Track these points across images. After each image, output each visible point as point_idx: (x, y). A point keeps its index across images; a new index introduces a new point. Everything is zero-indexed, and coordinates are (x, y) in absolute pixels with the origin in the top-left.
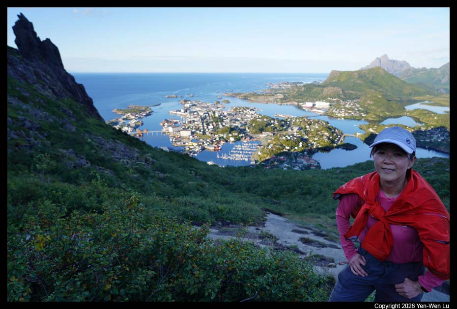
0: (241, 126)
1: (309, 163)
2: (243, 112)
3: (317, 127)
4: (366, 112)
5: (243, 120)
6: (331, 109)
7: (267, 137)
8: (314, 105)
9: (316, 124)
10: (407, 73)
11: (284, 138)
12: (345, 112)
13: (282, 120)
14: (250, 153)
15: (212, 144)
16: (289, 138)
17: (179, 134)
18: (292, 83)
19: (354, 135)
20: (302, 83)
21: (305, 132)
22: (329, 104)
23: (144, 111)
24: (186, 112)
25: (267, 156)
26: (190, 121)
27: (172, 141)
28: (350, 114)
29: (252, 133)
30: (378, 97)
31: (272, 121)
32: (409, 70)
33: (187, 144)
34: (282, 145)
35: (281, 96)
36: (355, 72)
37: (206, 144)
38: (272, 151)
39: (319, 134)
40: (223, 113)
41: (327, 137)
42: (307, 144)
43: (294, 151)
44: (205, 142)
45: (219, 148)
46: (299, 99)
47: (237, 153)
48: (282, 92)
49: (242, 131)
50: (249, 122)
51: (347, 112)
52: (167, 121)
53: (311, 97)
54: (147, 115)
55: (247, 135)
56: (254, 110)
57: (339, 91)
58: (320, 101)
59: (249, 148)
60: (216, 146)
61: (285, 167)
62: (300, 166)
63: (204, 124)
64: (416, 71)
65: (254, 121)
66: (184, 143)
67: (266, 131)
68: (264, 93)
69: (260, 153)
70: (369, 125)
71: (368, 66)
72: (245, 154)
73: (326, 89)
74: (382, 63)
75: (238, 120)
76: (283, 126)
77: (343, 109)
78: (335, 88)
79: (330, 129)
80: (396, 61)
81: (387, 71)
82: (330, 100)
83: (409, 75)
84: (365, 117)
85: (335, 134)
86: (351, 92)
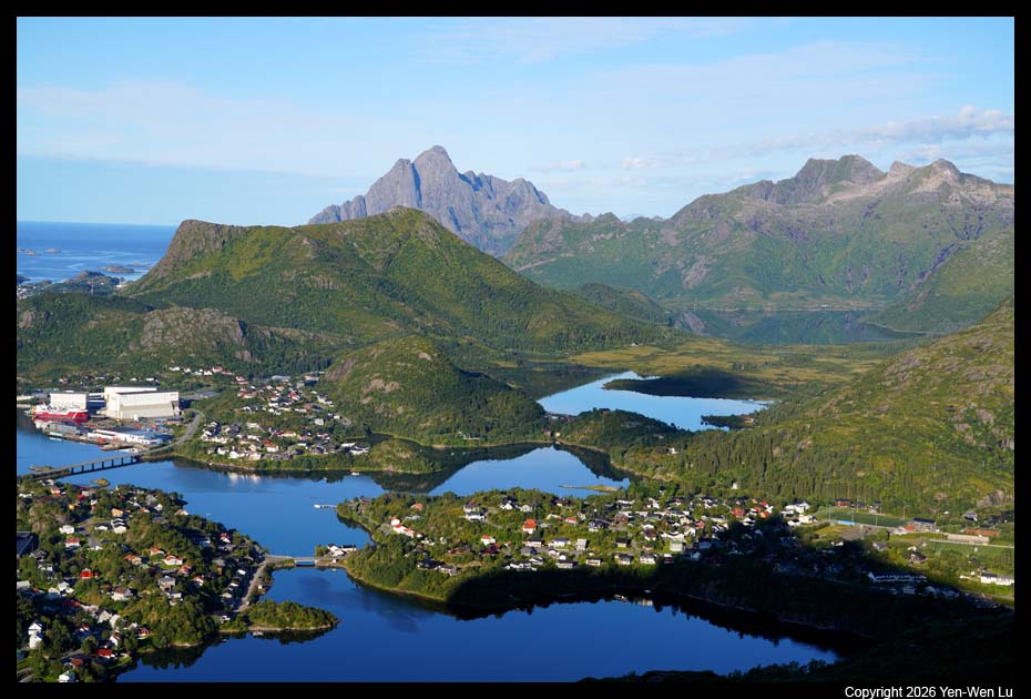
3: (121, 530)
4: (369, 432)
6: (191, 428)
8: (94, 407)
9: (116, 513)
10: (539, 240)
12: (266, 438)
19: (317, 561)
22: (175, 396)
28: (291, 450)
30: (415, 359)
36: (298, 230)
39: (132, 567)
41: (179, 579)
42: (72, 627)
51: (275, 441)
53: (78, 360)
57: (225, 330)
58: (124, 382)
70: (387, 501)
71: (361, 200)
73: (154, 321)
74: (423, 187)
77: (252, 425)
78: (207, 314)
79: (195, 536)
80: (489, 179)
81: (451, 227)
82: (180, 378)
83: (548, 247)
84: (366, 459)
85: (220, 562)
86: (289, 333)
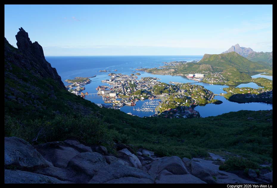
0: (148, 90)
1: (192, 113)
2: (149, 81)
3: (197, 90)
4: (227, 80)
5: (149, 86)
6: (205, 79)
7: (165, 97)
8: (194, 76)
9: (196, 88)
10: (251, 55)
11: (176, 97)
13: (174, 86)
14: (154, 107)
15: (130, 101)
16: (179, 97)
17: (108, 95)
18: (179, 62)
19: (220, 95)
20: (186, 62)
21: (189, 93)
22: (203, 75)
23: (85, 81)
24: (113, 81)
25: (165, 109)
26: (115, 87)
27: (104, 100)
28: (217, 81)
29: (155, 94)
30: (234, 71)
31: (168, 86)
32: (253, 53)
33: (113, 101)
34: (175, 102)
35: (173, 70)
36: (219, 55)
37: (126, 102)
38: (169, 105)
39: (198, 94)
40: (137, 82)
41: (203, 96)
42: (191, 101)
43: (183, 105)
44: (125, 100)
45: (135, 104)
46: (184, 72)
47: (146, 107)
48: (173, 67)
49: (149, 93)
50: (153, 87)
51: (215, 80)
52: (101, 87)
53: (192, 71)
54: (88, 83)
55: (152, 95)
56: (156, 80)
57: (209, 67)
58: (197, 73)
59: (154, 103)
60: (132, 103)
61: (177, 116)
62: (187, 115)
63: (125, 88)
64: (257, 54)
65: (156, 86)
66: (112, 101)
67: (164, 93)
68: (162, 69)
69: (161, 107)
70: (229, 88)
71: (227, 51)
72: (151, 108)
73: (201, 66)
74: (235, 49)
75: (146, 86)
76: (175, 89)
77: (212, 78)
78: (207, 65)
79: (205, 91)
80: (245, 48)
81: (239, 54)
82: (204, 73)
83: (253, 56)
84: (227, 83)
85: (208, 94)
86: (217, 67)
